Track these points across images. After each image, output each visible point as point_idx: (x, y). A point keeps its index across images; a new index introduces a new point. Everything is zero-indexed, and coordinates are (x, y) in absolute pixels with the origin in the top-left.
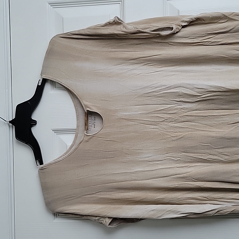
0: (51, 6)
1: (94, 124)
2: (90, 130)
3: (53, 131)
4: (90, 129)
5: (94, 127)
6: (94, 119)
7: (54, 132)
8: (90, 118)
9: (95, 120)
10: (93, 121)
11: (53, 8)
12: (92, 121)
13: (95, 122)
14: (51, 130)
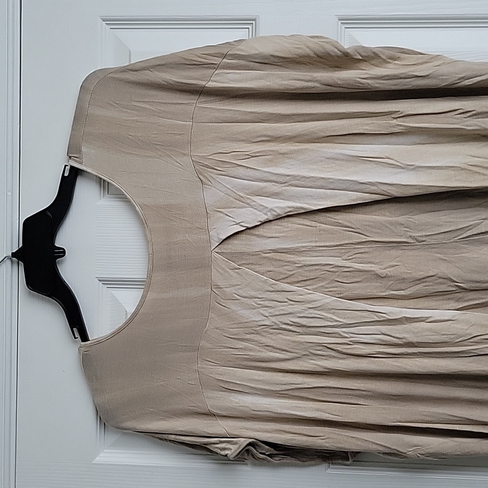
0: (106, 24)
3: (100, 280)
7: (103, 284)
11: (111, 28)
14: (96, 279)
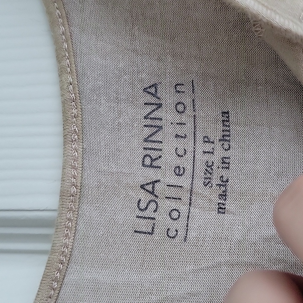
1: (215, 181)
2: (181, 233)
4: (183, 221)
5: (221, 209)
6: (216, 134)
8: (183, 118)
9: (223, 139)
10: (208, 147)
12: (201, 147)
13: (225, 163)
